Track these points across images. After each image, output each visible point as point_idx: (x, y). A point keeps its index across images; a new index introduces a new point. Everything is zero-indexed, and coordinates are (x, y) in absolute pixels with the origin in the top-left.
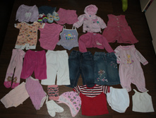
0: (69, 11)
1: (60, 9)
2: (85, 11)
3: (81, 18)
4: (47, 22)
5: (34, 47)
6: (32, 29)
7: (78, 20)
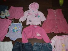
4: (1, 18)
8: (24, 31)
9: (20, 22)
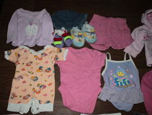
0: (112, 20)
1: (95, 16)
2: (144, 20)
3: (138, 35)
4: (73, 46)
5: (49, 108)
6: (42, 63)
7: (132, 40)
8: (144, 82)
9: (128, 58)
